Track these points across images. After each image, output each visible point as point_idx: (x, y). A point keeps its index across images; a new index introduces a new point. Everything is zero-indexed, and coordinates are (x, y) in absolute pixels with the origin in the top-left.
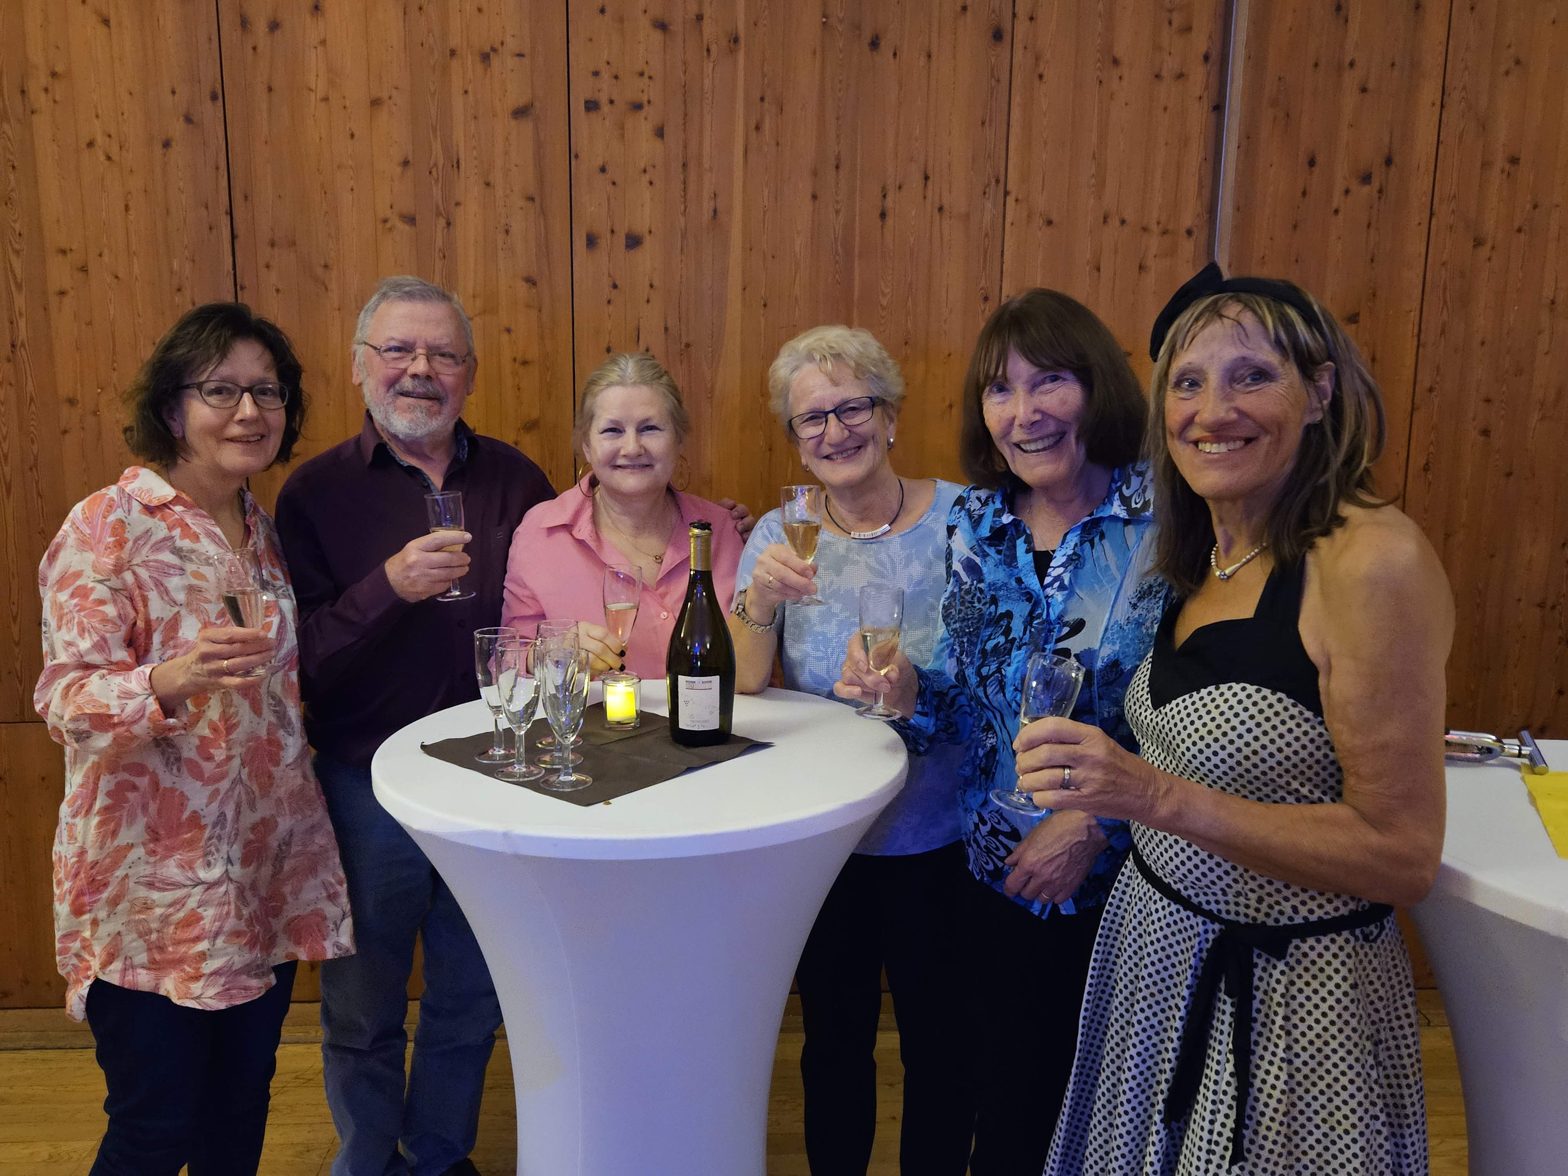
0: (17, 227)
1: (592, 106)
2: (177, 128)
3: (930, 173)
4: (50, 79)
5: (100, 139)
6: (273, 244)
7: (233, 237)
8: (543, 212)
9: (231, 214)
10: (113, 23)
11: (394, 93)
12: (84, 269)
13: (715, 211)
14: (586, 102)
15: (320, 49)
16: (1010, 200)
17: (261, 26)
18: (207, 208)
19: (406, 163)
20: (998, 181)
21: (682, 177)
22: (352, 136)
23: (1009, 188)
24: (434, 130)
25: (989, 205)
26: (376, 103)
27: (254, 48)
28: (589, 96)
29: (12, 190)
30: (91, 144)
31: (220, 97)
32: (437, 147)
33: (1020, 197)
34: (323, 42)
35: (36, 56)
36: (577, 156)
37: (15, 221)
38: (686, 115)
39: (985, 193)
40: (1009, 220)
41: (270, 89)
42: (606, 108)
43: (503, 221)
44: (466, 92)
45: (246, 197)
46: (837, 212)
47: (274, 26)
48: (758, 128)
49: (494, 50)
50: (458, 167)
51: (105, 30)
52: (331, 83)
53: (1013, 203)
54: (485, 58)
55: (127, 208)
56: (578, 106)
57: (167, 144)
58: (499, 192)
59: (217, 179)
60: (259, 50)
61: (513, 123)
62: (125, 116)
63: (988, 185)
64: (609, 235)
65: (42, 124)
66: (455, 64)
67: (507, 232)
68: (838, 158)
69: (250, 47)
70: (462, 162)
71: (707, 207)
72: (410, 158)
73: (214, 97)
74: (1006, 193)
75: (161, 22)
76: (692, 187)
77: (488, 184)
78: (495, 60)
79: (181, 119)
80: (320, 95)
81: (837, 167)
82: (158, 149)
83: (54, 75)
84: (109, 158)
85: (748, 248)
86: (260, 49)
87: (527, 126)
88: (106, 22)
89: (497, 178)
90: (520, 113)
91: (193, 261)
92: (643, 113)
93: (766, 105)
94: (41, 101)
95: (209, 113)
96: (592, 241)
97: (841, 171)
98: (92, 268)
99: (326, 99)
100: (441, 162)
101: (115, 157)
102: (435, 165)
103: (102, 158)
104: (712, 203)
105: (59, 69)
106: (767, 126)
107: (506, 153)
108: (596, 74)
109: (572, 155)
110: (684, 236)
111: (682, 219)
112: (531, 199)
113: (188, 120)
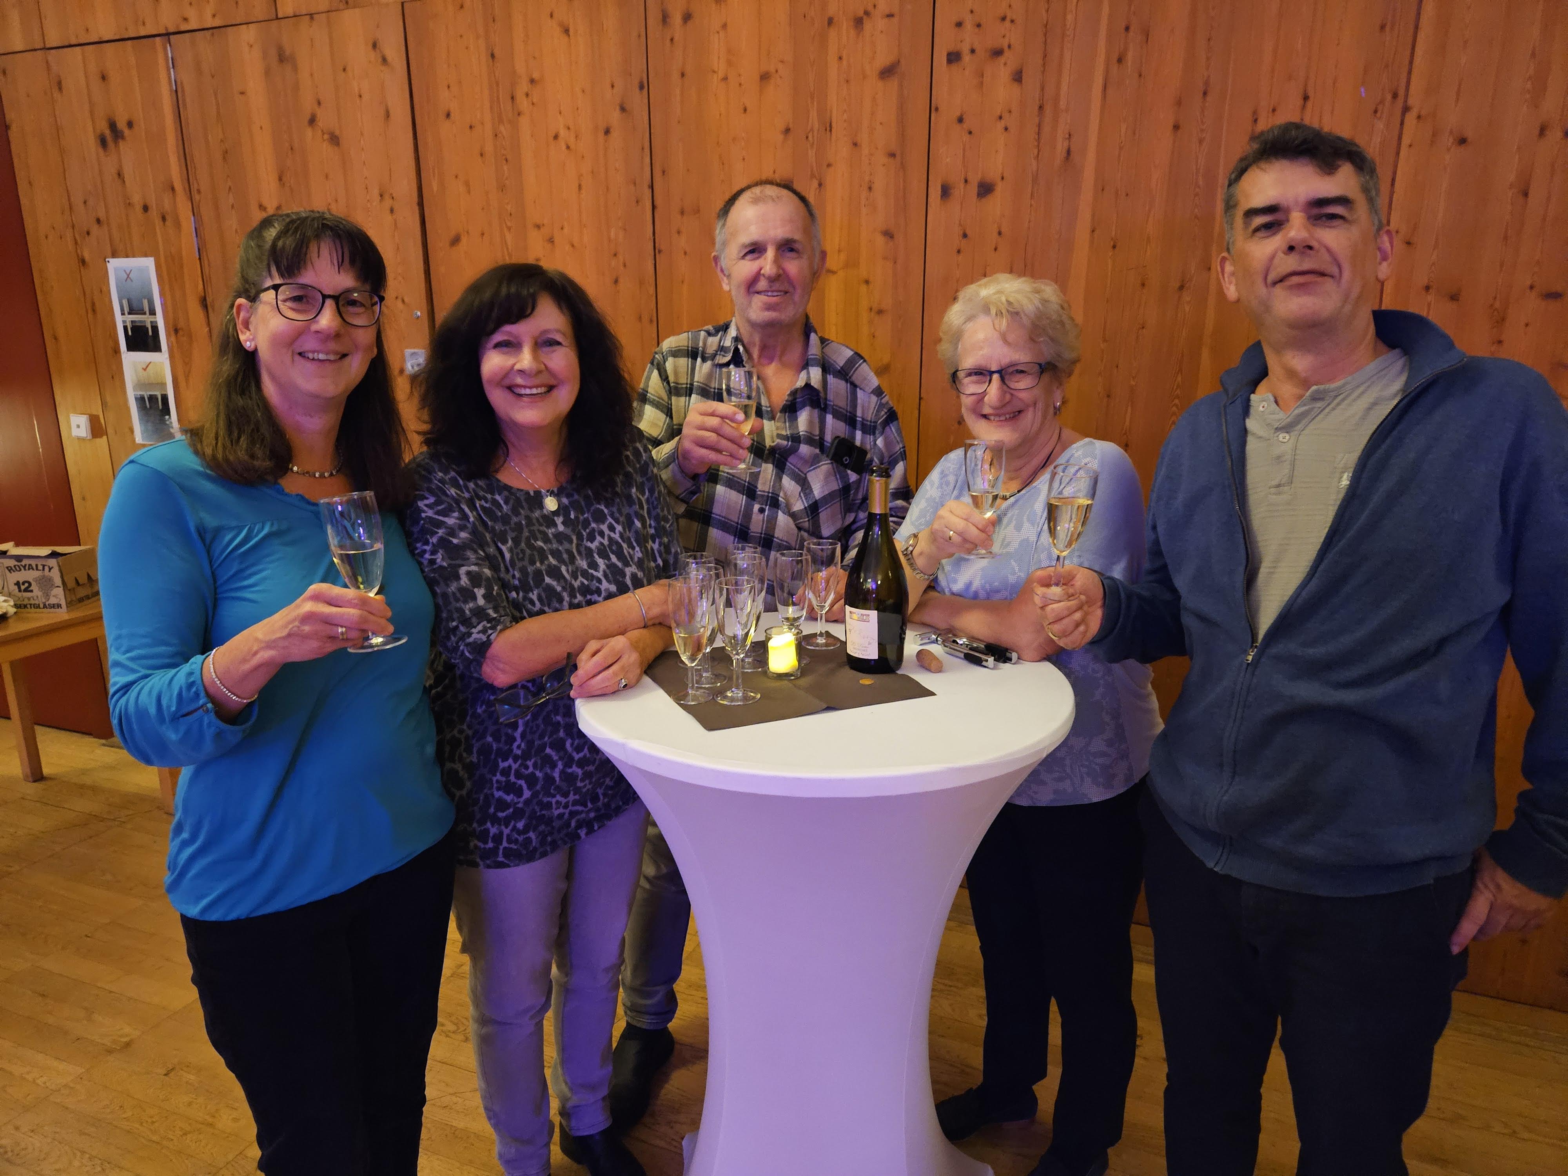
0: (509, 207)
1: (953, 57)
2: (615, 116)
3: (1311, 94)
4: (530, 86)
5: (563, 133)
6: (682, 213)
7: (654, 207)
8: (903, 166)
9: (652, 187)
10: (571, 32)
11: (780, 66)
12: (551, 241)
13: (1069, 152)
14: (949, 54)
15: (722, 34)
16: (1410, 118)
17: (677, 19)
18: (635, 184)
19: (787, 131)
20: (1395, 96)
21: (1037, 120)
22: (745, 110)
23: (1410, 102)
24: (812, 98)
25: (1380, 125)
26: (765, 77)
27: (672, 40)
28: (951, 48)
29: (507, 179)
30: (556, 137)
31: (646, 87)
32: (814, 114)
33: (1423, 113)
34: (724, 26)
35: (520, 67)
36: (937, 109)
37: (508, 203)
38: (1045, 56)
39: (1376, 112)
40: (1406, 141)
41: (683, 75)
42: (967, 58)
43: (867, 178)
44: (840, 58)
45: (664, 172)
46: (1201, 141)
47: (687, 17)
48: (1120, 61)
49: (867, 13)
50: (831, 130)
51: (566, 39)
52: (729, 63)
53: (1415, 122)
54: (859, 22)
55: (580, 187)
56: (941, 58)
57: (607, 132)
58: (865, 151)
59: (642, 158)
60: (674, 40)
61: (880, 84)
62: (579, 111)
63: (1382, 102)
64: (962, 185)
65: (524, 122)
66: (833, 33)
67: (870, 188)
68: (1207, 83)
69: (669, 38)
70: (834, 125)
71: (1061, 147)
72: (791, 126)
73: (641, 87)
74: (1406, 109)
75: (605, 26)
76: (1046, 129)
77: (855, 144)
78: (867, 25)
79: (618, 107)
80: (721, 74)
81: (1205, 93)
82: (601, 134)
83: (532, 81)
84: (568, 147)
85: (1101, 188)
86: (676, 39)
87: (893, 84)
88: (567, 31)
89: (864, 138)
90: (887, 72)
91: (625, 230)
92: (1002, 60)
93: (1131, 34)
94: (523, 104)
95: (637, 101)
96: (946, 191)
97: (1209, 98)
98: (557, 240)
99: (725, 79)
100: (816, 126)
101: (572, 146)
102: (812, 130)
103: (564, 147)
104: (1066, 144)
105: (536, 76)
106: (1130, 56)
107: (873, 114)
108: (959, 24)
109: (932, 109)
110: (1035, 180)
111: (1034, 163)
112: (892, 155)
113: (623, 109)
